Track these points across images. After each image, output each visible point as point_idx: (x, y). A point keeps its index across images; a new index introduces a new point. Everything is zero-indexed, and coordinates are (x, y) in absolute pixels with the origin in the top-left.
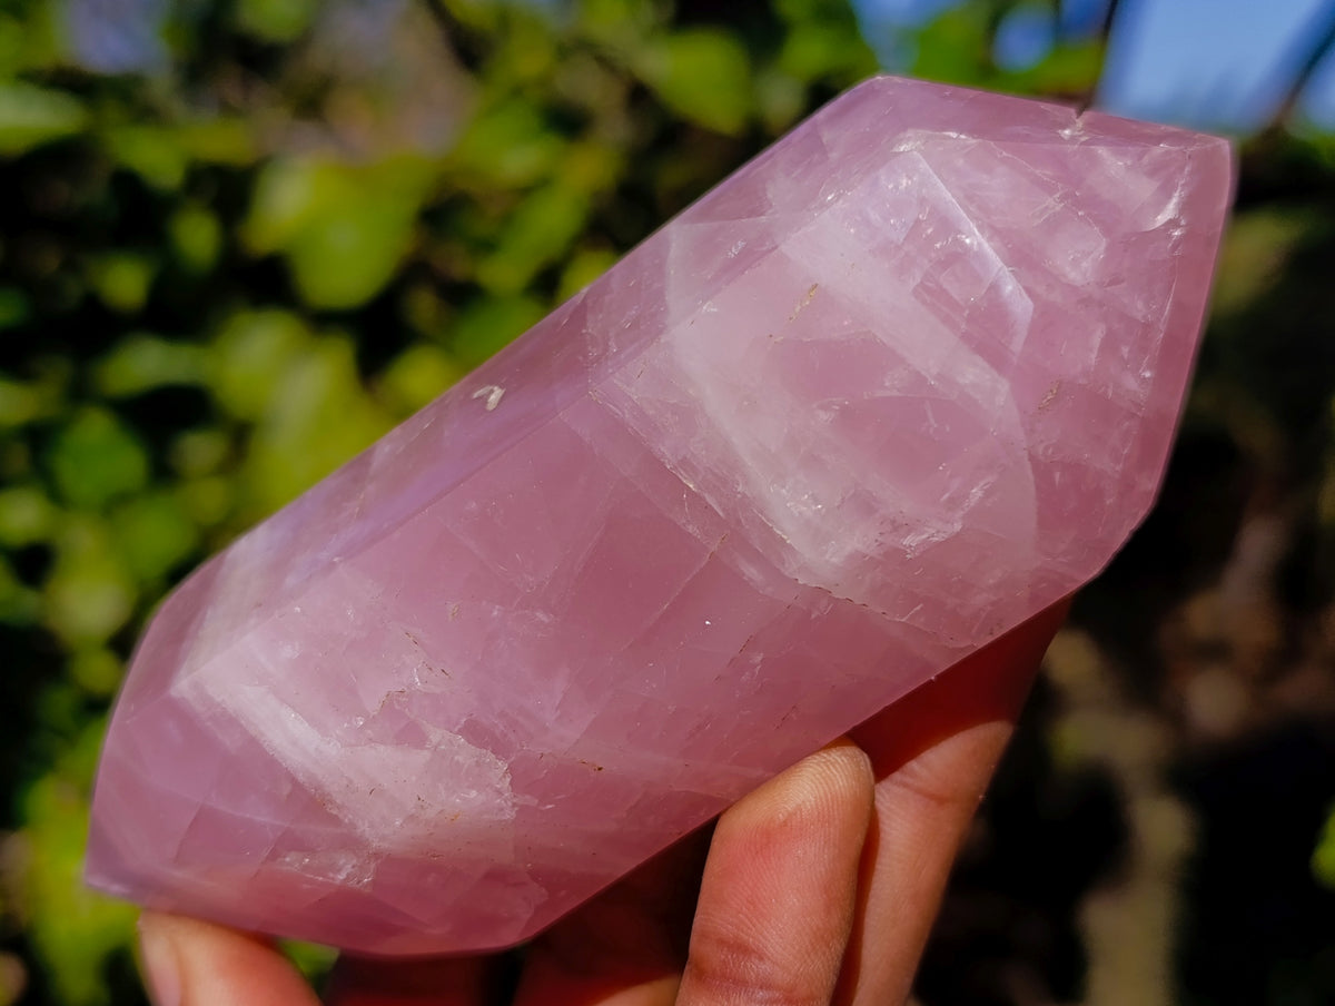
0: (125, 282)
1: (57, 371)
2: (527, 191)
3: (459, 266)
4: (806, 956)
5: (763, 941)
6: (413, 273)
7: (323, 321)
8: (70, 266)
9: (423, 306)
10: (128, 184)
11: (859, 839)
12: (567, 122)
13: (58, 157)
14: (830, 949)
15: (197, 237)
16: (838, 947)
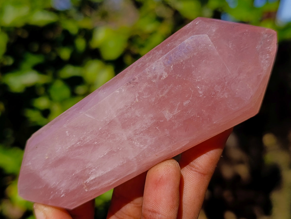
0: (65, 54)
1: (50, 72)
2: (152, 34)
3: (136, 50)
4: (169, 212)
5: (159, 210)
6: (127, 52)
7: (108, 62)
8: (53, 50)
9: (128, 59)
10: (66, 32)
11: (178, 183)
12: (160, 19)
13: (52, 27)
14: (175, 210)
15: (81, 44)
16: (176, 209)
